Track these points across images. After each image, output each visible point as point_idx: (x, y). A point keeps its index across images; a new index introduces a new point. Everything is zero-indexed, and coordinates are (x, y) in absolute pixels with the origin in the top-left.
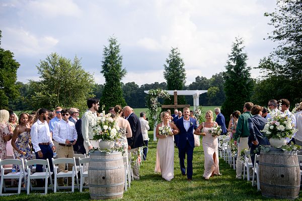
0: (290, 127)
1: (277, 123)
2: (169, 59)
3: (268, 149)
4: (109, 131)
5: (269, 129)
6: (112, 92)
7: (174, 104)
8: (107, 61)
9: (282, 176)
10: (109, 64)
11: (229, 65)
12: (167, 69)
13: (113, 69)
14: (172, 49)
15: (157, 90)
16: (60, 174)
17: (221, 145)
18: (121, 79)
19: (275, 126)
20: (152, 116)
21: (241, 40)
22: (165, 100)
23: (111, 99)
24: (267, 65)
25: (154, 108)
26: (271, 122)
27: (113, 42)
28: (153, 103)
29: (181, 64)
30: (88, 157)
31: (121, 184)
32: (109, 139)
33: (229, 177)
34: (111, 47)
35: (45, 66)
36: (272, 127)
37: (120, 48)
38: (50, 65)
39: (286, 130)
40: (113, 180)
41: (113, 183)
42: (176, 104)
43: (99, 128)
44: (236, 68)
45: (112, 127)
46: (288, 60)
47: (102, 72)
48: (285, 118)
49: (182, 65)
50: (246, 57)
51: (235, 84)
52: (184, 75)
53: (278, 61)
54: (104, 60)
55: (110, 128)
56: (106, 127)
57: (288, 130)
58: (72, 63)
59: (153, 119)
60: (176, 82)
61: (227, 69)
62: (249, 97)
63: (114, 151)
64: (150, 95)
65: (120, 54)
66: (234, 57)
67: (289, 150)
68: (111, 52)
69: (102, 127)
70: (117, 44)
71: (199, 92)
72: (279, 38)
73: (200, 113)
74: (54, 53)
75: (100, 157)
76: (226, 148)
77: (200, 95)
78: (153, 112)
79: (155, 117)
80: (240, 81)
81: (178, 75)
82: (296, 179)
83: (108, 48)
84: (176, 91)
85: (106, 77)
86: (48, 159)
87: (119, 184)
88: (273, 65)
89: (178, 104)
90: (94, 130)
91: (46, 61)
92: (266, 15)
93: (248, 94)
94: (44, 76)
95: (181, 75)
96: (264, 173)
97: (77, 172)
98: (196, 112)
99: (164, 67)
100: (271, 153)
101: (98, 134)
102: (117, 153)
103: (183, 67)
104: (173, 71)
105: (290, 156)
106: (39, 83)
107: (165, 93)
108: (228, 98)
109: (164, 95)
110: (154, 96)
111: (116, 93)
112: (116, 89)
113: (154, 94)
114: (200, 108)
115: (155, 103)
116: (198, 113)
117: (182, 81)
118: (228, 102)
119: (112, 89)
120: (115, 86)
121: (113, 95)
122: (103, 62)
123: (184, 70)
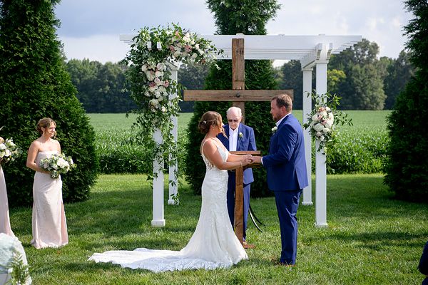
6: (22, 45)
20: (146, 132)
22: (209, 79)
23: (15, 70)
25: (154, 101)
28: (153, 83)
59: (152, 145)
60: (245, 19)
73: (330, 122)
78: (151, 116)
79: (158, 136)
84: (239, 36)
98: (315, 117)
107: (197, 46)
108: (421, 74)
109: (195, 51)
110: (160, 55)
111: (34, 48)
112: (35, 35)
113: (154, 45)
114: (330, 103)
115: (160, 83)
116: (322, 121)
117: (266, 17)
118: (422, 87)
119: (21, 32)
120: (30, 23)
121: (26, 56)
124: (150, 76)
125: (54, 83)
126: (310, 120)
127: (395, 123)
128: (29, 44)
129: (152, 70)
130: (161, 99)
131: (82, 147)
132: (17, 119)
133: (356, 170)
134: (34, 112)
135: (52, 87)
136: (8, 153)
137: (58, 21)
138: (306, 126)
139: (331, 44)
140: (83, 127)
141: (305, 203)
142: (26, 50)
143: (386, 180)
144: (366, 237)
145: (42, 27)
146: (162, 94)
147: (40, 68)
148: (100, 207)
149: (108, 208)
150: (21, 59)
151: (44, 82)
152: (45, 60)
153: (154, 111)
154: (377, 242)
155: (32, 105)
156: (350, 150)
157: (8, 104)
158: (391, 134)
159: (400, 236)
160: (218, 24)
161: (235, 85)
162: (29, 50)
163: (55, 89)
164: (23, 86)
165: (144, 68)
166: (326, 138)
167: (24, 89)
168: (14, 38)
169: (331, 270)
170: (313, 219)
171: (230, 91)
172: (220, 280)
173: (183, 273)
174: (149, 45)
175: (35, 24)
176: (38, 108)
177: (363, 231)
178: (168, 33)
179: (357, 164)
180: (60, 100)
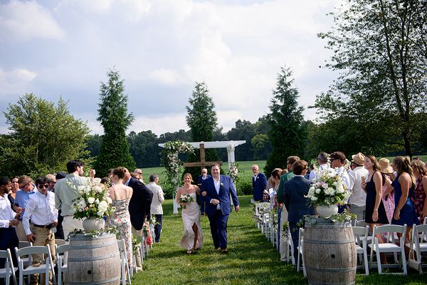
0: (341, 190)
1: (325, 186)
2: (193, 99)
3: (314, 221)
4: (96, 206)
5: (315, 193)
6: (114, 147)
7: (200, 161)
8: (106, 104)
9: (333, 256)
10: (108, 108)
11: (274, 105)
12: (191, 112)
13: (114, 114)
14: (196, 85)
15: (177, 143)
16: (27, 269)
17: (262, 217)
18: (126, 128)
19: (322, 189)
20: (170, 179)
21: (289, 71)
23: (112, 157)
24: (325, 103)
25: (173, 168)
26: (318, 184)
27: (113, 77)
28: (172, 161)
29: (210, 105)
30: (67, 243)
31: (115, 279)
32: (97, 216)
33: (269, 260)
34: (111, 84)
35: (16, 111)
36: (318, 191)
37: (123, 85)
38: (24, 111)
39: (337, 194)
40: (103, 274)
41: (103, 278)
42: (203, 161)
43: (82, 202)
44: (285, 109)
45: (100, 200)
46: (352, 96)
47: (99, 119)
48: (335, 178)
49: (212, 107)
50: (296, 93)
51: (282, 130)
52: (214, 120)
53: (340, 98)
54: (102, 103)
55: (98, 200)
56: (91, 200)
57: (339, 195)
58: (56, 106)
59: (173, 184)
60: (203, 130)
61: (272, 110)
62: (301, 148)
63: (104, 233)
64: (166, 150)
65: (124, 93)
66: (280, 94)
67: (340, 221)
68: (112, 91)
69: (86, 200)
70: (120, 80)
71: (234, 144)
72: (339, 66)
73: (236, 172)
74: (29, 94)
75: (84, 243)
76: (268, 220)
77: (236, 148)
78: (171, 173)
79: (174, 180)
80: (290, 125)
81: (206, 120)
82: (350, 260)
83: (108, 85)
84: (202, 142)
85: (104, 126)
86: (9, 250)
87: (113, 280)
88: (334, 103)
89: (206, 161)
90: (75, 204)
91: (18, 105)
92: (321, 36)
93: (301, 143)
94: (15, 126)
95: (210, 120)
96: (310, 253)
97: (53, 265)
98: (231, 170)
99: (187, 110)
100: (318, 226)
101: (80, 211)
102: (109, 235)
103: (213, 110)
104: (199, 115)
105: (343, 228)
106: (8, 137)
107: (187, 147)
110: (173, 151)
113: (172, 148)
114: (236, 165)
115: (174, 161)
116: (233, 172)
117: (211, 128)
118: (275, 156)
122: (100, 105)
123: (214, 114)
124: (170, 158)
126: (230, 172)
128: (117, 146)
129: (171, 156)
130: (175, 167)
142: (116, 149)
146: (175, 165)
150: (114, 153)
165: (168, 156)
166: (235, 178)
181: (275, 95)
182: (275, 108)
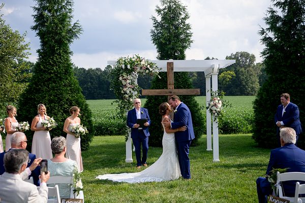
2: (162, 7)
6: (53, 66)
10: (46, 13)
12: (157, 25)
13: (53, 21)
18: (70, 41)
20: (122, 112)
22: (154, 82)
28: (125, 86)
29: (183, 16)
47: (35, 28)
49: (185, 19)
52: (188, 35)
60: (173, 49)
64: (119, 69)
73: (220, 105)
81: (177, 36)
84: (171, 60)
89: (175, 88)
95: (182, 36)
98: (212, 103)
99: (153, 22)
103: (187, 22)
107: (149, 66)
108: (271, 78)
109: (147, 69)
111: (59, 67)
112: (60, 60)
114: (220, 95)
115: (129, 86)
116: (215, 105)
117: (185, 47)
118: (271, 86)
119: (52, 59)
120: (57, 54)
121: (55, 72)
122: (36, 9)
123: (188, 27)
125: (70, 86)
126: (209, 104)
127: (257, 105)
128: (56, 65)
129: (125, 79)
130: (130, 94)
131: (85, 120)
132: (51, 106)
133: (239, 132)
134: (59, 103)
135: (69, 88)
136: (49, 125)
137: (72, 52)
138: (207, 108)
139: (219, 65)
140: (86, 110)
141: (208, 149)
142: (55, 68)
143: (253, 137)
144: (239, 166)
145: (63, 56)
146: (130, 92)
147: (62, 78)
148: (96, 153)
149: (100, 154)
150: (52, 73)
151: (65, 86)
152: (65, 74)
153: (126, 101)
154: (245, 168)
155: (59, 98)
156: (236, 120)
157: (46, 98)
158: (255, 111)
159: (257, 165)
160: (158, 51)
161: (169, 87)
162: (56, 69)
163: (70, 89)
164: (53, 88)
165: (121, 78)
166: (218, 114)
167: (54, 90)
168: (49, 62)
169: (219, 181)
170: (212, 158)
171: (166, 90)
172: (163, 186)
173: (145, 184)
174: (123, 67)
175: (60, 55)
176: (61, 100)
177: (238, 163)
178: (133, 60)
179: (239, 128)
180: (74, 95)
181: (275, 2)
182: (273, 20)
